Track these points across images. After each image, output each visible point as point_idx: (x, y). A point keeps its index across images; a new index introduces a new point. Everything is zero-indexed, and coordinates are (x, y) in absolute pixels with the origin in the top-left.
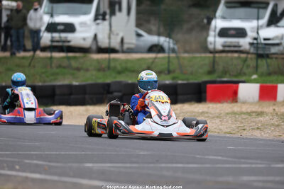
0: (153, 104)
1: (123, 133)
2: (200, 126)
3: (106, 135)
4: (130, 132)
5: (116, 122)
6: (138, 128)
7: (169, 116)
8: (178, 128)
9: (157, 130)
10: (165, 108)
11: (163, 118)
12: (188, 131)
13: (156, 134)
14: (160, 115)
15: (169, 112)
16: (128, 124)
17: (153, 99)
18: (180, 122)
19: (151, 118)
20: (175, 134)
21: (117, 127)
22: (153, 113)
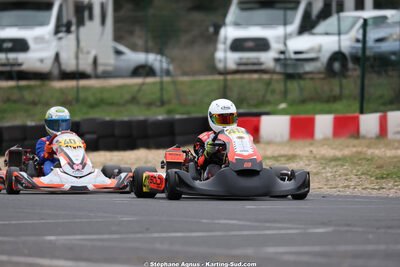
0: (63, 150)
1: (26, 187)
2: (123, 175)
3: (4, 191)
4: (34, 187)
5: (16, 173)
6: (44, 180)
7: (83, 164)
8: (95, 179)
9: (68, 182)
10: (78, 154)
11: (76, 167)
12: (108, 182)
13: (67, 187)
14: (71, 164)
15: (83, 159)
16: (32, 176)
17: (62, 144)
18: (98, 171)
19: (61, 167)
20: (91, 187)
21: (18, 180)
22: (63, 161)
